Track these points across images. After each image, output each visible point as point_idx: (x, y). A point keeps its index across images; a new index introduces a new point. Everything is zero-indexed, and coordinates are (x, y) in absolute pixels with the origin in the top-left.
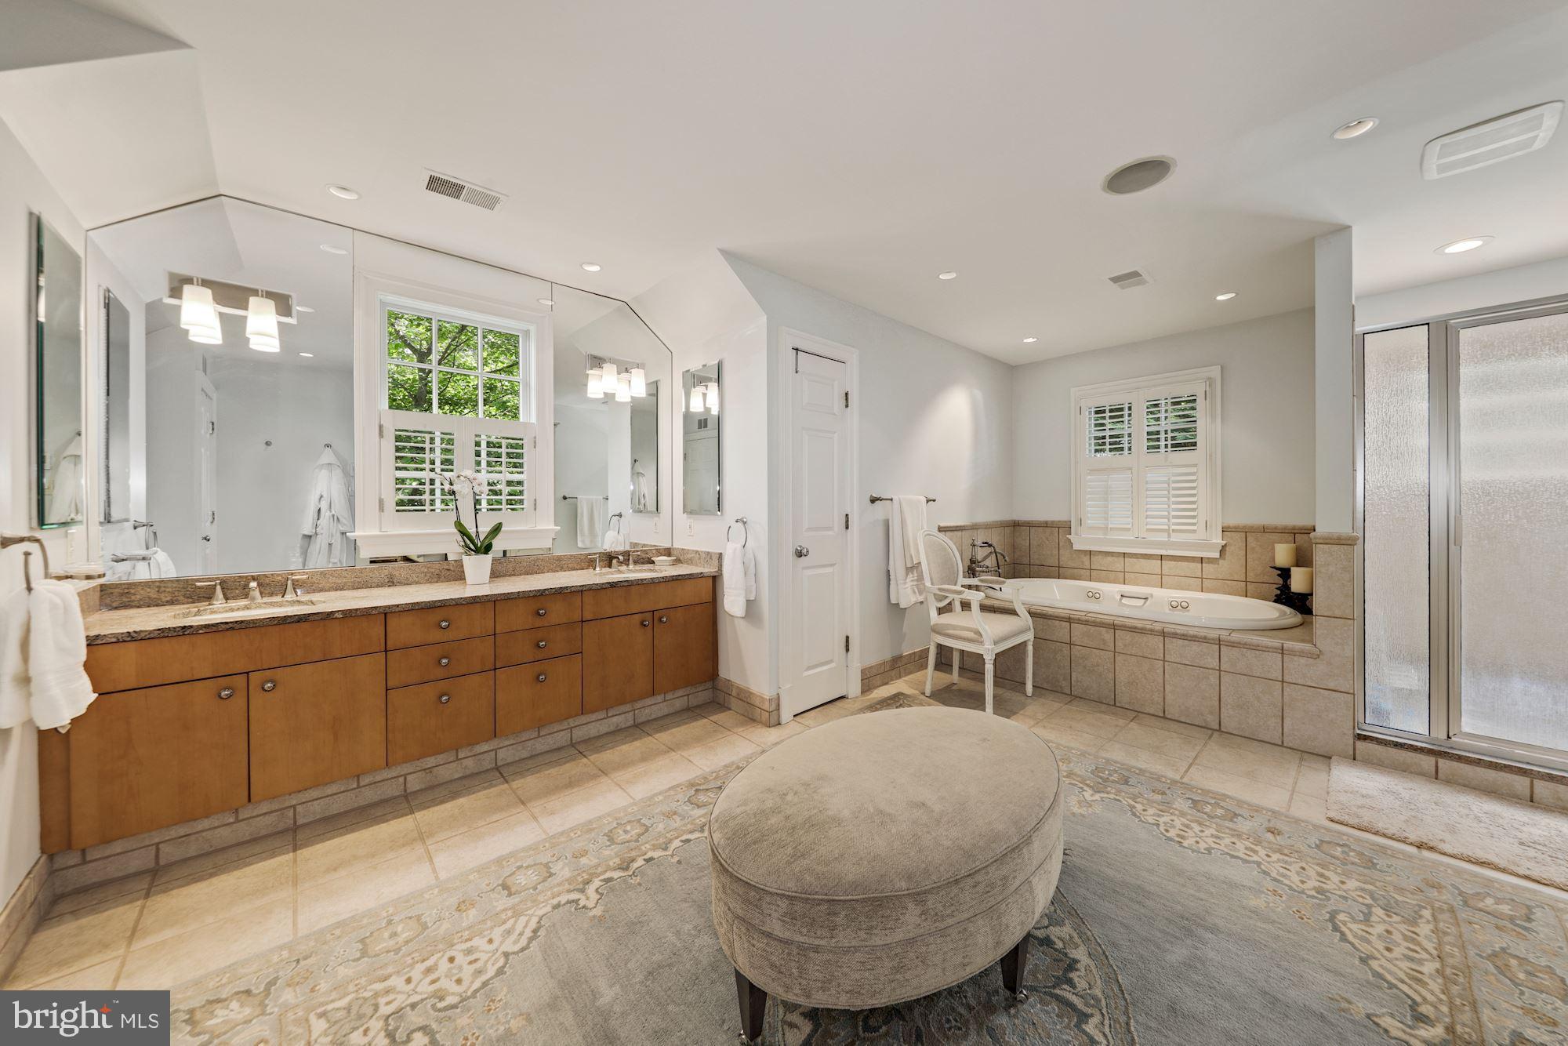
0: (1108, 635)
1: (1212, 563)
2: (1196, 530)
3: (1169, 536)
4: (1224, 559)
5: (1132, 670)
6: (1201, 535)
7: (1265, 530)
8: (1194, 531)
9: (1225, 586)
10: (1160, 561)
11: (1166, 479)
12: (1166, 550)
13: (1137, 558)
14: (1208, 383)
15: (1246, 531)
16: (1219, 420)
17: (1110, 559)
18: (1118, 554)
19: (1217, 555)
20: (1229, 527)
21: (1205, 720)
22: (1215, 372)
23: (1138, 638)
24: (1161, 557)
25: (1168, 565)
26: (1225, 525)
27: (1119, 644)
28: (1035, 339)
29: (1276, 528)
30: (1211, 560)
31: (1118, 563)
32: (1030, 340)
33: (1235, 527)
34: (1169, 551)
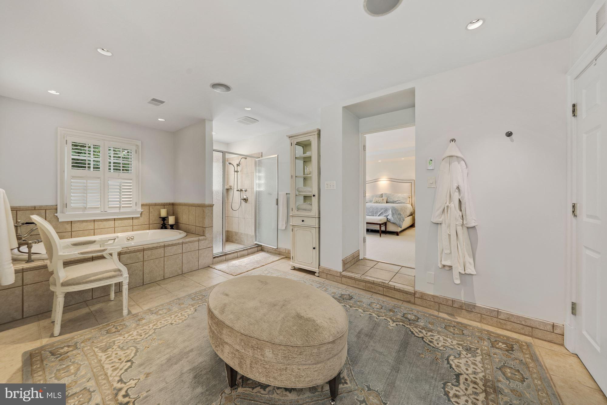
0: (140, 255)
1: (137, 219)
2: (132, 206)
3: (120, 210)
4: (142, 217)
5: (151, 266)
6: (134, 208)
7: (156, 205)
8: (131, 207)
9: (142, 227)
10: (113, 222)
11: (119, 184)
12: (118, 216)
13: (102, 221)
14: (137, 147)
15: (149, 205)
16: (140, 163)
17: (85, 224)
18: (90, 221)
19: (139, 216)
20: (144, 204)
21: (178, 273)
22: (139, 143)
23: (154, 251)
24: (114, 219)
25: (117, 223)
26: (142, 204)
27: (146, 257)
28: (58, 94)
29: (159, 204)
30: (137, 218)
31: (91, 226)
32: (53, 92)
33: (146, 204)
34: (119, 216)
